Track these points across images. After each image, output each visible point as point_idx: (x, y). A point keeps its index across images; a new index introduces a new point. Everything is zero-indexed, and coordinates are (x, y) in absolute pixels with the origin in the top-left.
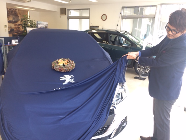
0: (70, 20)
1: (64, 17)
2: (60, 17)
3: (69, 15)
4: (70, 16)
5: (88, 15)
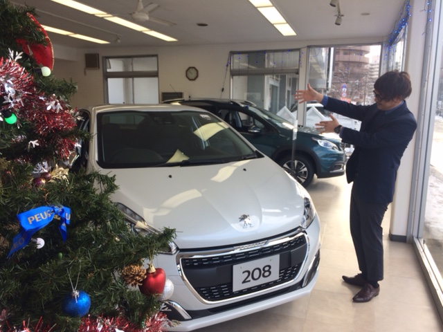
0: (109, 80)
1: (97, 74)
2: (85, 73)
3: (106, 68)
4: (108, 70)
5: (154, 69)
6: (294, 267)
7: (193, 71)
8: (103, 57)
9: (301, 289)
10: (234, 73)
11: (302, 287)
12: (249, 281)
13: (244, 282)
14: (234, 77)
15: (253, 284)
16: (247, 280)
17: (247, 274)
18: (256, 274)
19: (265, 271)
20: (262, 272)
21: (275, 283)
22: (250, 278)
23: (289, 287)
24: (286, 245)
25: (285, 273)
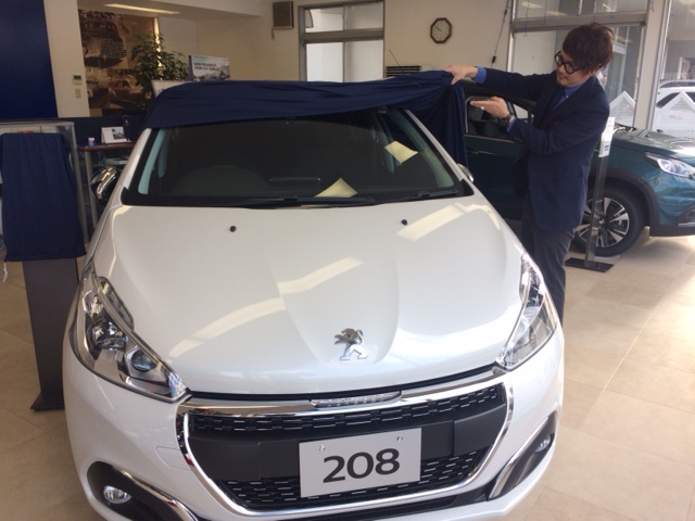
0: (309, 46)
1: (289, 37)
2: (273, 36)
3: (305, 27)
5: (379, 25)
6: (468, 456)
7: (443, 26)
8: (299, 7)
9: (485, 503)
10: (518, 27)
11: (488, 500)
12: (343, 478)
13: (329, 479)
14: (518, 35)
15: (350, 484)
16: (336, 476)
17: (335, 464)
18: (360, 465)
19: (383, 462)
20: (376, 462)
21: (412, 487)
22: (344, 472)
23: (455, 497)
24: (447, 406)
25: (441, 468)
